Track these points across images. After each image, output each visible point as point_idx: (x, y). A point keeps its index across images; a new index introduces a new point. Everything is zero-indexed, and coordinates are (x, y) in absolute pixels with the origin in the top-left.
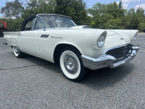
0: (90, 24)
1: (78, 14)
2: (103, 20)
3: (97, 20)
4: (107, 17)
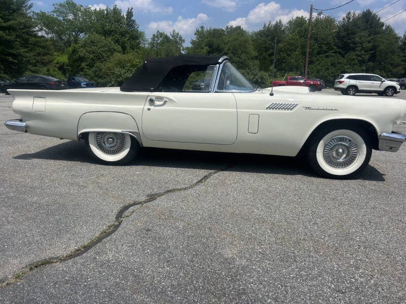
0: (52, 61)
1: (9, 23)
2: (94, 53)
3: (74, 51)
4: (103, 47)
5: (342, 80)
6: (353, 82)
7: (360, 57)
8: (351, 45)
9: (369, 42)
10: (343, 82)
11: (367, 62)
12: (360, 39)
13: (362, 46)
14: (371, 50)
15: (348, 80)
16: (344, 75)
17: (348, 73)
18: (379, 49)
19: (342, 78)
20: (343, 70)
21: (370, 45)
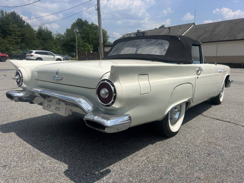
5: (32, 54)
6: (39, 56)
7: (16, 40)
8: (8, 32)
9: (19, 31)
10: (33, 55)
11: (20, 43)
12: (13, 29)
13: (15, 33)
14: (21, 36)
15: (36, 54)
16: (33, 51)
17: (35, 50)
18: (26, 36)
19: (32, 53)
20: (7, 47)
21: (20, 33)
